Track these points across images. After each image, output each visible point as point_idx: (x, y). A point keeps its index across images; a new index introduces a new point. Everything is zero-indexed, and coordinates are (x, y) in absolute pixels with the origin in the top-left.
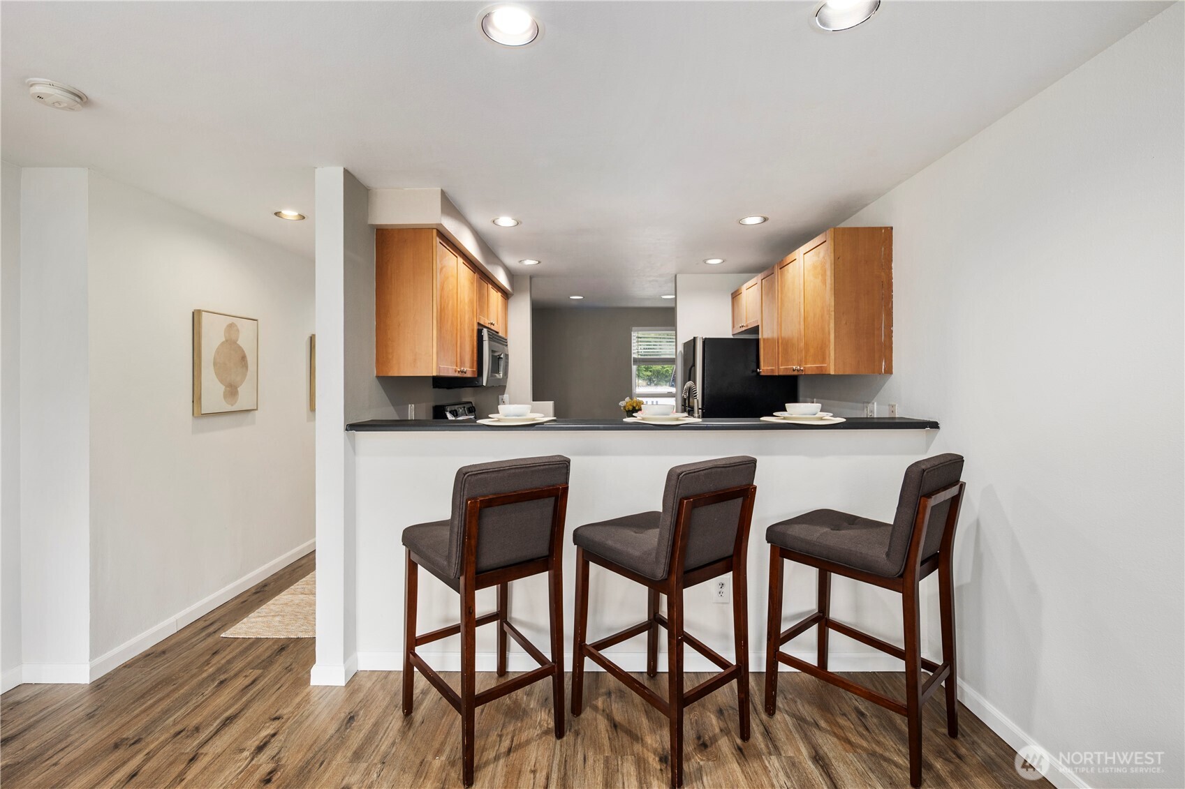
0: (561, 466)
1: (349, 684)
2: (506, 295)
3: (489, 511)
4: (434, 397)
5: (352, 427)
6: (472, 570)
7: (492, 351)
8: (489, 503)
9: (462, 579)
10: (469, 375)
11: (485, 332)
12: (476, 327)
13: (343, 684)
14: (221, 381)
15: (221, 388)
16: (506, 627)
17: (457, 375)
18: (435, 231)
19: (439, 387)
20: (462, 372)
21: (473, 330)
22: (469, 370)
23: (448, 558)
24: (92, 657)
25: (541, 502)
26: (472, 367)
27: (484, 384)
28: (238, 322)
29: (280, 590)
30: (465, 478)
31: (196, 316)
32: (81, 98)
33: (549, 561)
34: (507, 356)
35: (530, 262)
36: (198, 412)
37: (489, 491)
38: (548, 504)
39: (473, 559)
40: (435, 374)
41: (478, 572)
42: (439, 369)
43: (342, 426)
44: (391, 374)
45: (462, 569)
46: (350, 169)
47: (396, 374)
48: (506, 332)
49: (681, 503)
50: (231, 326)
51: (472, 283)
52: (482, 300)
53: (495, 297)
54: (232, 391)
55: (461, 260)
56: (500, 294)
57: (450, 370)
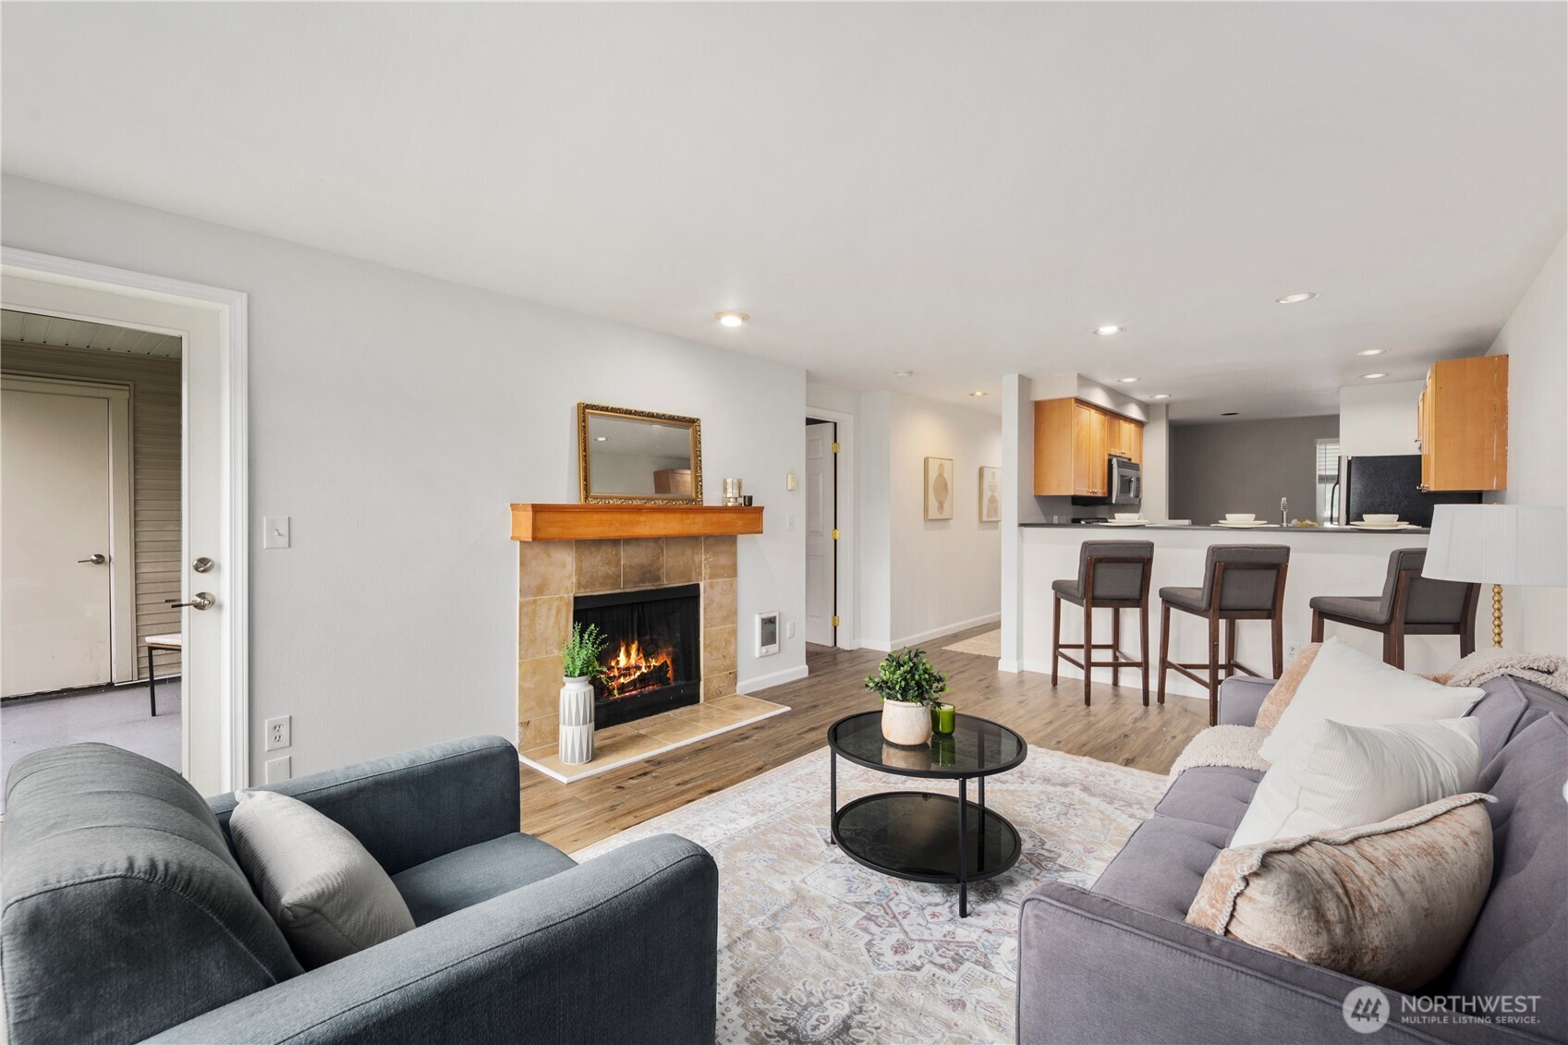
0: (1150, 546)
1: (1019, 673)
2: (1140, 424)
3: (1099, 565)
4: (1071, 511)
5: (1021, 525)
6: (1090, 595)
7: (1122, 477)
8: (1100, 560)
9: (1085, 601)
10: (1100, 495)
11: (1114, 461)
12: (1107, 458)
13: (1016, 672)
14: (937, 500)
15: (936, 504)
16: (1118, 654)
17: (1089, 494)
18: (1073, 400)
19: (1077, 505)
20: (1093, 492)
21: (1104, 460)
22: (1099, 491)
23: (1078, 590)
24: (892, 639)
25: (1133, 565)
26: (1103, 488)
27: (1114, 502)
28: (945, 462)
29: (970, 637)
30: (1087, 546)
31: (926, 460)
32: (910, 373)
33: (1140, 601)
34: (1138, 480)
35: (1160, 397)
36: (927, 519)
37: (1100, 554)
38: (1138, 569)
39: (1090, 588)
40: (1072, 494)
41: (1094, 598)
42: (1075, 490)
43: (1017, 525)
44: (1043, 494)
45: (1085, 594)
46: (1023, 373)
47: (1047, 494)
48: (1141, 460)
49: (1216, 564)
50: (941, 465)
51: (1104, 425)
52: (1112, 435)
53: (1127, 429)
54: (941, 507)
55: (1093, 411)
56: (1133, 425)
57: (1083, 491)
